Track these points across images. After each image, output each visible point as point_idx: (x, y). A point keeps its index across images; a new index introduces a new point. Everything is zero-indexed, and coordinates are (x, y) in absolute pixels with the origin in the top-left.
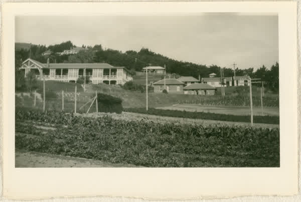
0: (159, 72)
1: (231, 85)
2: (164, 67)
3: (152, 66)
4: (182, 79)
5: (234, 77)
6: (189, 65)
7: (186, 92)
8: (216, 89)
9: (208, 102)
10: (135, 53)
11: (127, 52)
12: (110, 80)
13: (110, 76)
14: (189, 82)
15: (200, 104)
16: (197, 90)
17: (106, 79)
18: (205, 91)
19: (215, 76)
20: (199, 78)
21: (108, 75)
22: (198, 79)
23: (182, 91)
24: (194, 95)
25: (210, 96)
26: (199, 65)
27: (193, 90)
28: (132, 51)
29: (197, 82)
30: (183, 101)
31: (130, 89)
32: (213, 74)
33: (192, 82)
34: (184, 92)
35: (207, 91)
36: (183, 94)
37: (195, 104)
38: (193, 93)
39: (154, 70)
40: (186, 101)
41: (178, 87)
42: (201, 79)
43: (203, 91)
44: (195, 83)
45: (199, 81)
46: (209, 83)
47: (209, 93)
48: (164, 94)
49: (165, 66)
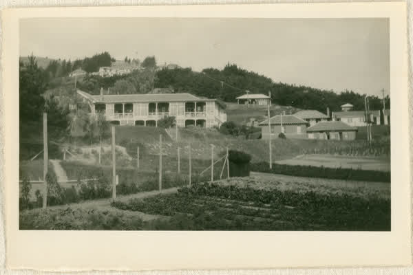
0: (260, 103)
1: (378, 123)
2: (268, 95)
3: (249, 93)
4: (301, 115)
5: (383, 111)
6: (307, 91)
7: (311, 136)
8: (357, 130)
9: (347, 151)
10: (217, 72)
11: (205, 71)
12: (195, 119)
13: (195, 112)
14: (313, 119)
15: (336, 155)
16: (327, 132)
17: (189, 117)
18: (341, 134)
19: (352, 109)
20: (328, 112)
21: (193, 110)
22: (326, 114)
23: (306, 134)
24: (324, 141)
25: (349, 142)
26: (322, 90)
27: (321, 132)
28: (212, 69)
29: (324, 119)
30: (310, 150)
31: (231, 133)
32: (348, 105)
33: (318, 120)
34: (307, 136)
35: (343, 133)
36: (306, 138)
37: (328, 154)
38: (322, 136)
39: (253, 100)
40: (315, 150)
41: (299, 128)
42: (331, 115)
43: (338, 133)
44: (323, 121)
45: (328, 116)
46: (344, 120)
47: (346, 136)
48: (281, 139)
49: (270, 93)
